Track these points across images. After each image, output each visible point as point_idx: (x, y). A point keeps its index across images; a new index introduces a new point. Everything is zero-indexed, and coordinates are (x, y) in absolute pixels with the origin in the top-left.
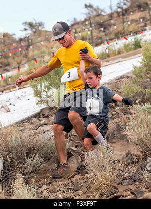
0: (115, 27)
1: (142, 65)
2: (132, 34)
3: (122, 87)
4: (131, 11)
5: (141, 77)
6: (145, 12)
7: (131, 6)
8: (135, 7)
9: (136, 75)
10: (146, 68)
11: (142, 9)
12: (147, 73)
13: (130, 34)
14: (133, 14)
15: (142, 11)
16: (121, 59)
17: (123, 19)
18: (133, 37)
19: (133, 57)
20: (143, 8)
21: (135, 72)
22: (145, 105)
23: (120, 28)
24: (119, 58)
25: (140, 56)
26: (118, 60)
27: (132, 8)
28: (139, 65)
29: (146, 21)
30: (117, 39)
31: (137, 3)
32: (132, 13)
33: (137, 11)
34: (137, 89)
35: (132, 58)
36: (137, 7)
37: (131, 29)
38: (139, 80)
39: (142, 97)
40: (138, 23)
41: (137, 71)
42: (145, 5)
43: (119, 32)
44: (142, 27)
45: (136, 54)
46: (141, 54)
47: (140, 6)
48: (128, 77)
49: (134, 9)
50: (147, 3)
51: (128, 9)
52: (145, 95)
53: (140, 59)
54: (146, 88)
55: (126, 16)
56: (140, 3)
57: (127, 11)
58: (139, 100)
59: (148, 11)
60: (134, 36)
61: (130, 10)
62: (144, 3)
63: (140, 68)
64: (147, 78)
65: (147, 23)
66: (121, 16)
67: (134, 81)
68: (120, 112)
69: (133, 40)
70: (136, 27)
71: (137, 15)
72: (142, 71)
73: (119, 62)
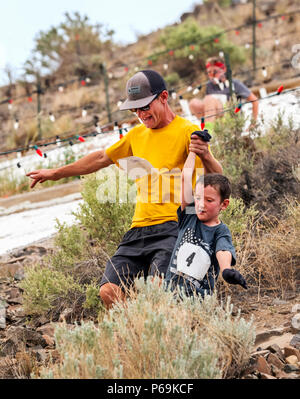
0: (16, 125)
1: (79, 221)
2: (59, 144)
3: (26, 275)
4: (60, 85)
5: (76, 253)
6: (96, 87)
7: (61, 72)
8: (71, 73)
9: (64, 247)
10: (88, 232)
11: (88, 80)
12: (92, 244)
13: (55, 143)
14: (65, 92)
15: (89, 85)
16: (27, 204)
17: (39, 103)
18: (63, 149)
19: (59, 200)
20: (90, 78)
21: (60, 240)
22: (80, 324)
23: (30, 126)
25: (77, 199)
26: (21, 206)
27: (64, 76)
28: (71, 221)
29: (98, 111)
30: (19, 154)
31: (77, 65)
32: (61, 89)
33: (76, 84)
34: (65, 283)
35: (57, 204)
36: (76, 74)
37: (58, 130)
38: (70, 260)
39: (75, 302)
40: (77, 114)
41: (67, 237)
42: (97, 71)
43: (24, 136)
44: (87, 125)
45: (68, 193)
46: (79, 195)
47: (82, 73)
48: (43, 251)
49: (69, 78)
50: (101, 67)
51: (54, 79)
52: (83, 298)
53: (75, 207)
54: (86, 281)
55: (47, 95)
56: (83, 65)
57: (51, 85)
58: (66, 311)
59: (102, 86)
60: (66, 145)
61: (57, 82)
62: (94, 65)
63: (74, 229)
64: (91, 256)
65: (100, 116)
66: (35, 96)
67: (56, 262)
68: (16, 340)
69: (63, 157)
70: (72, 125)
71: (75, 95)
72: (78, 237)
73: (24, 210)
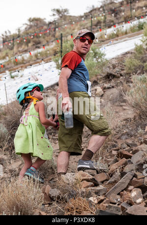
0: (123, 14)
1: (142, 43)
2: (136, 19)
3: (126, 61)
5: (141, 53)
9: (137, 51)
14: (139, 2)
16: (127, 38)
17: (131, 7)
21: (136, 49)
23: (128, 13)
24: (126, 37)
26: (125, 39)
28: (139, 43)
30: (124, 23)
32: (137, 1)
34: (137, 62)
35: (136, 38)
37: (137, 14)
38: (139, 56)
39: (141, 69)
41: (138, 48)
43: (127, 17)
46: (142, 35)
48: (132, 53)
52: (143, 67)
54: (144, 62)
55: (134, 4)
66: (129, 4)
67: (135, 57)
68: (122, 81)
69: (138, 23)
73: (126, 40)
